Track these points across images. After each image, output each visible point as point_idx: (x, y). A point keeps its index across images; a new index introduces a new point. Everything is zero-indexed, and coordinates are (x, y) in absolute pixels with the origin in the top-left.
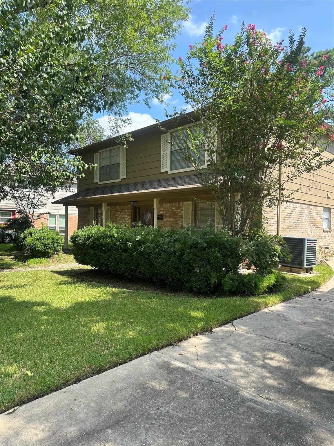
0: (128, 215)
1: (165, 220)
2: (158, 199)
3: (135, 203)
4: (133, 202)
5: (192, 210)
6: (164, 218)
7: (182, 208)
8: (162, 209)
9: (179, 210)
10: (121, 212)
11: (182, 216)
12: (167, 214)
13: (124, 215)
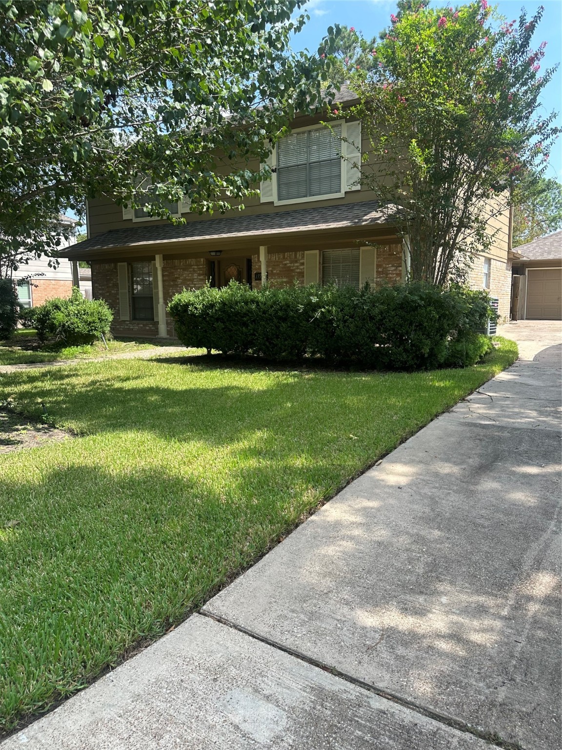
0: (199, 275)
1: (272, 280)
2: (266, 246)
3: (218, 254)
4: (216, 252)
5: (320, 263)
6: (269, 277)
7: (302, 261)
9: (296, 265)
10: (184, 270)
11: (303, 273)
12: (275, 272)
13: (190, 275)
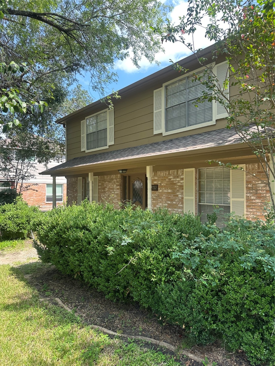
0: (117, 185)
1: (161, 191)
2: (152, 166)
3: (124, 172)
4: (122, 170)
5: (196, 178)
6: (159, 189)
7: (182, 177)
8: (156, 178)
9: (178, 179)
10: (109, 182)
11: (183, 186)
12: (163, 184)
13: (112, 185)
